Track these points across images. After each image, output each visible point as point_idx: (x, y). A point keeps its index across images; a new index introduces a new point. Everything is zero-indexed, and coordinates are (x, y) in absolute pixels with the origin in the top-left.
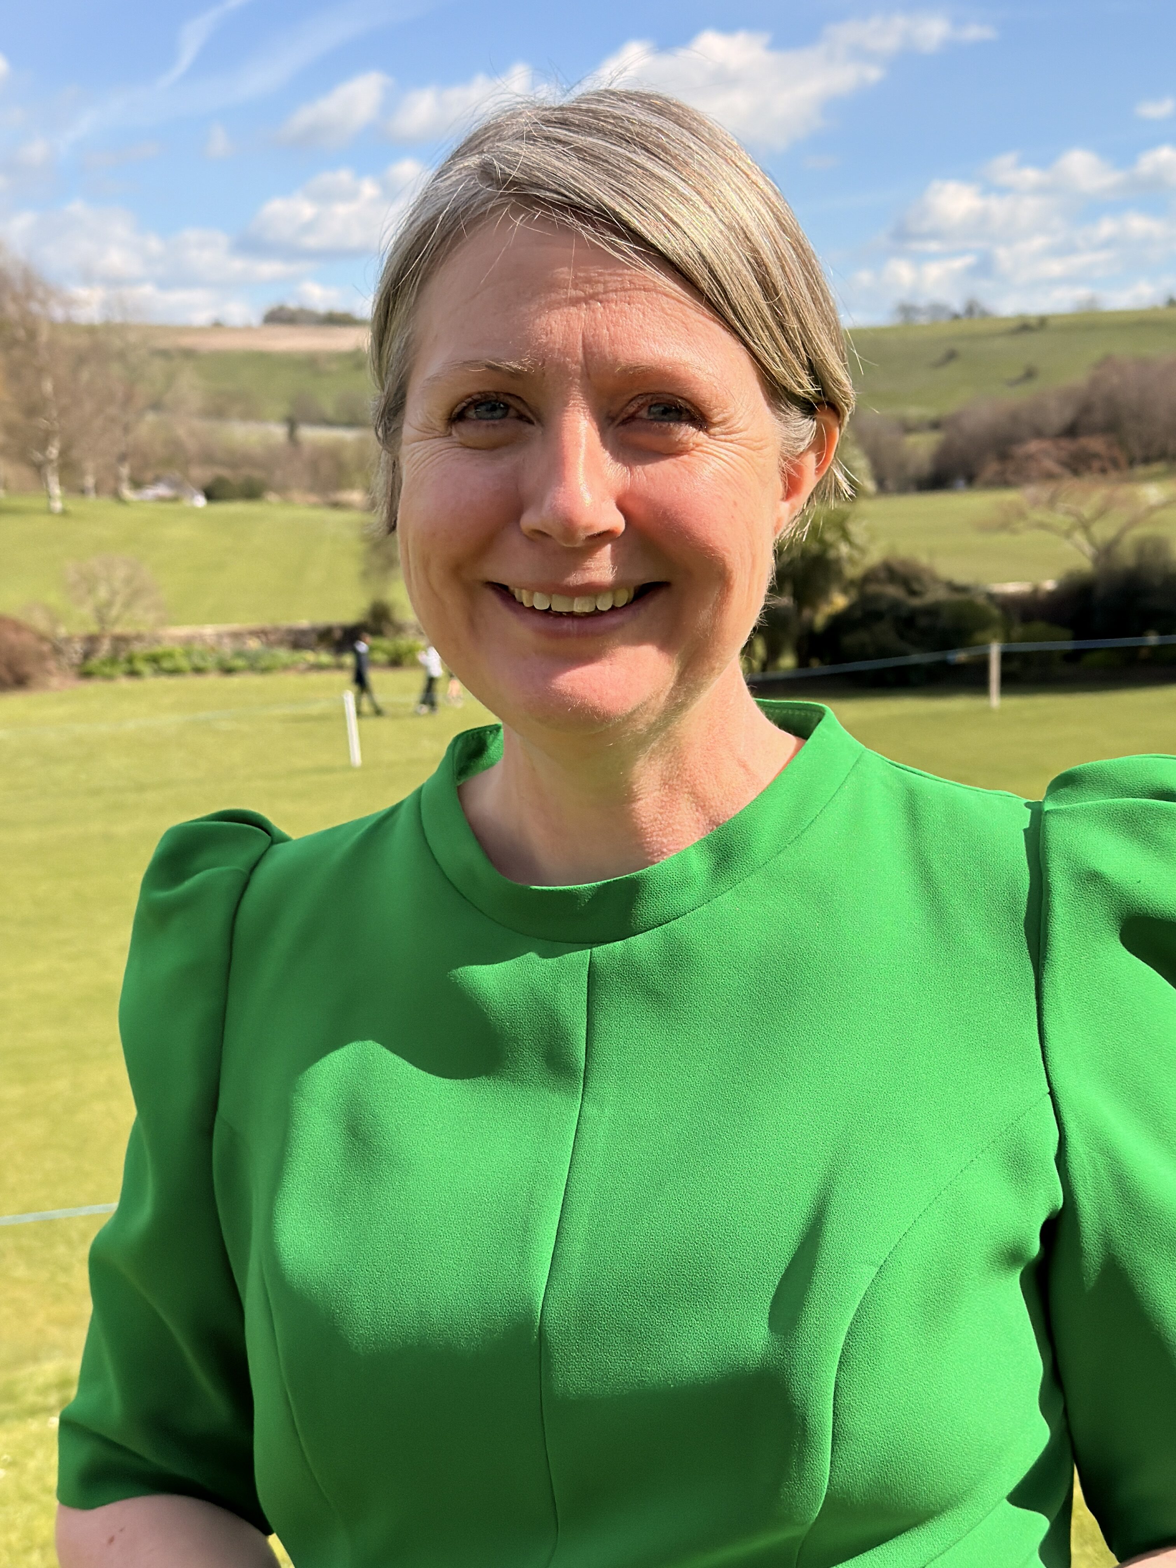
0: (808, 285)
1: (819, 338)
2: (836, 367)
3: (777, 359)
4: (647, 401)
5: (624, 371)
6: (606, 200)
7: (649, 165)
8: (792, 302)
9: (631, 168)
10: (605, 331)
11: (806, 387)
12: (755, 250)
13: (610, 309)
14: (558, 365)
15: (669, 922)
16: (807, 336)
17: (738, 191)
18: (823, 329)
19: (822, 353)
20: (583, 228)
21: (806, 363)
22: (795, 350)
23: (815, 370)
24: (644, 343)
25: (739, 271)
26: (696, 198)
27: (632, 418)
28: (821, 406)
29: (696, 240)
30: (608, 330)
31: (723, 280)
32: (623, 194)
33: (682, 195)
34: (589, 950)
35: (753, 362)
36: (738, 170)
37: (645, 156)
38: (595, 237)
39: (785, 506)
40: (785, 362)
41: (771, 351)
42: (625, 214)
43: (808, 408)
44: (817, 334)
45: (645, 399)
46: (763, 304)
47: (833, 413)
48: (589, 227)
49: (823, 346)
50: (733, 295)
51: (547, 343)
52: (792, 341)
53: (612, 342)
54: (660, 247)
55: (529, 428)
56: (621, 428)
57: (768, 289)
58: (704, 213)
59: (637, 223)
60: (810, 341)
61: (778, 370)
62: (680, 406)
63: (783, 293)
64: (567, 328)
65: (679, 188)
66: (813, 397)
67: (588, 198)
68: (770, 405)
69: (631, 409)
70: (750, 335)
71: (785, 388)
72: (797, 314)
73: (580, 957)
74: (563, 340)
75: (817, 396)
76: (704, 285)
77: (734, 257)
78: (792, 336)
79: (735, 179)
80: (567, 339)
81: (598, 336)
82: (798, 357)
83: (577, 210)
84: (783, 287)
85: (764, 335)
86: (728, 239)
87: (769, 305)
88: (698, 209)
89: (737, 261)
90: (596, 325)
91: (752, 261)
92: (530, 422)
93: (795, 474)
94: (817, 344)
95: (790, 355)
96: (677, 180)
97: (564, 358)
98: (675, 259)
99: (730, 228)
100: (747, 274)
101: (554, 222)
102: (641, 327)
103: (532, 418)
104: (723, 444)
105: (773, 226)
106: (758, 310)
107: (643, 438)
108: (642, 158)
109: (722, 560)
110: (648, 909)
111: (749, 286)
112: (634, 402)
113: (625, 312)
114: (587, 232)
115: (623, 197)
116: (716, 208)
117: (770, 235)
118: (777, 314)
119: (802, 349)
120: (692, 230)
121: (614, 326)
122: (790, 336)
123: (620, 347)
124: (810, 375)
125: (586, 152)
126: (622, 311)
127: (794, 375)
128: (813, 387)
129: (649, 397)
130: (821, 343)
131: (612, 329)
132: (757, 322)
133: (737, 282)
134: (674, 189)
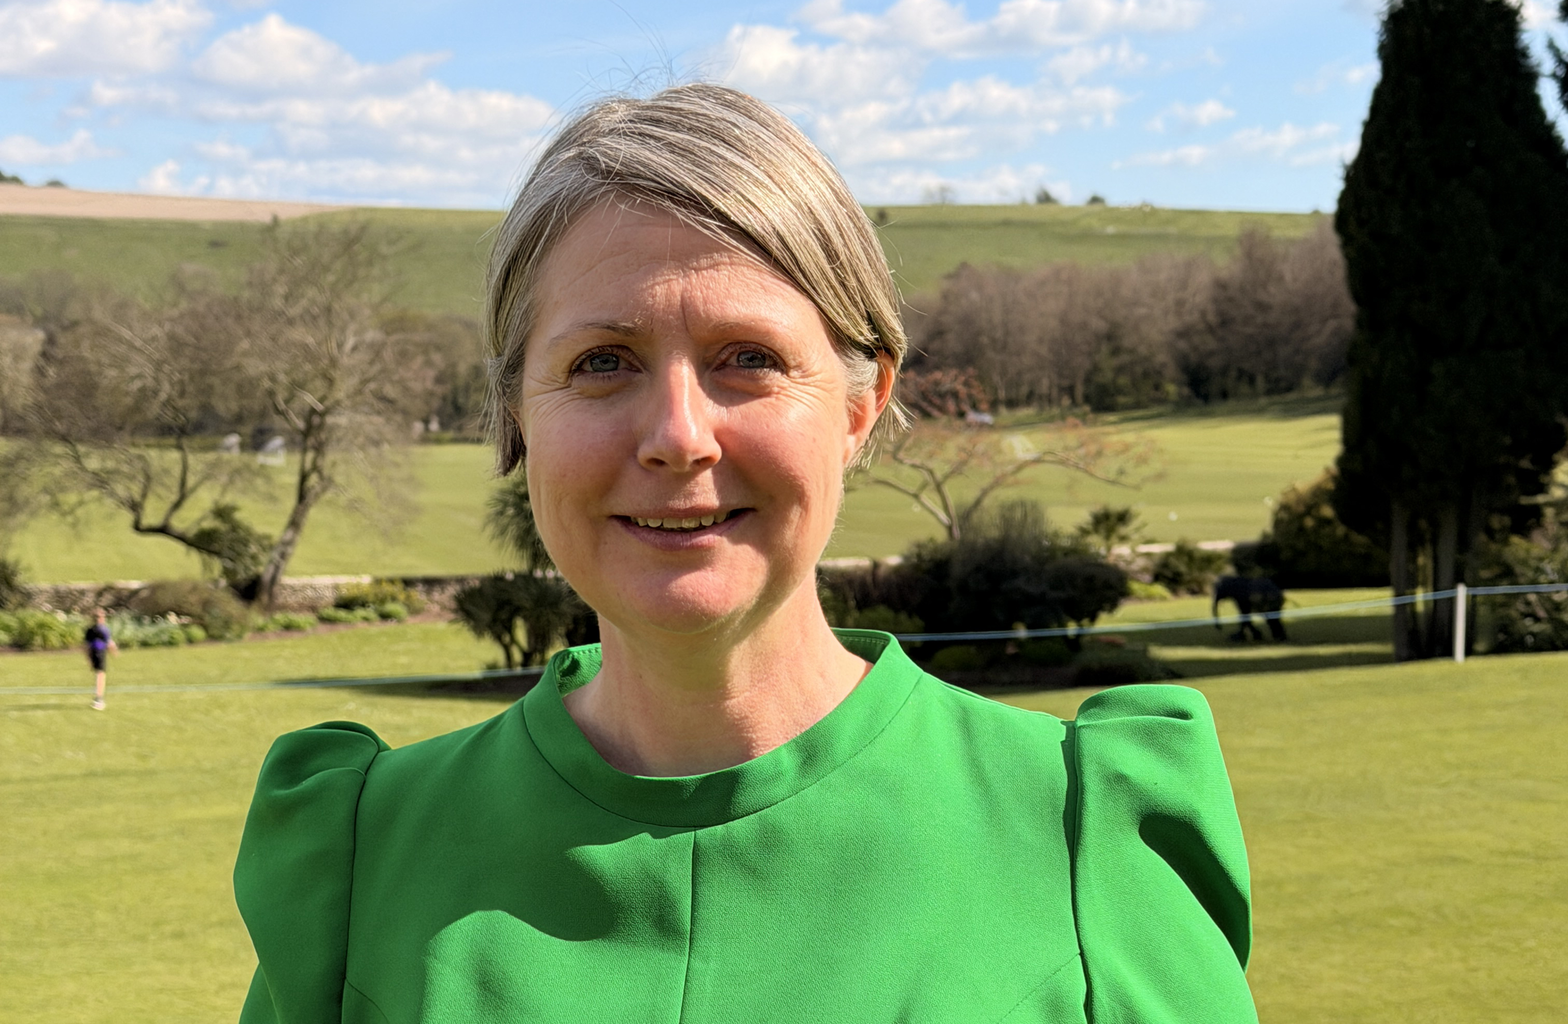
0: (865, 249)
1: (875, 294)
2: (891, 318)
3: (841, 313)
4: (736, 350)
5: (716, 327)
6: (695, 186)
7: (729, 155)
8: (851, 265)
9: (714, 159)
10: (699, 294)
11: (866, 335)
12: (817, 222)
13: (703, 276)
14: (663, 322)
15: (763, 809)
16: (865, 292)
17: (801, 173)
18: (878, 286)
19: (878, 306)
20: (677, 209)
21: (865, 314)
22: (855, 304)
23: (873, 321)
24: (730, 303)
25: (807, 242)
26: (767, 181)
27: (723, 365)
28: (880, 351)
29: (770, 217)
30: (702, 292)
31: (794, 251)
32: (707, 180)
33: (757, 180)
34: (693, 833)
35: (820, 315)
36: (800, 154)
37: (724, 147)
38: (687, 217)
39: (852, 439)
40: (848, 316)
41: (836, 307)
42: (711, 197)
43: (870, 353)
44: (873, 291)
45: (734, 348)
46: (827, 268)
47: (890, 358)
48: (683, 210)
49: (879, 301)
50: (802, 259)
51: (653, 305)
52: (853, 297)
53: (705, 303)
54: (741, 224)
55: (639, 376)
56: (716, 373)
57: (832, 255)
58: (775, 194)
59: (720, 204)
60: (868, 297)
61: (842, 322)
62: (764, 353)
63: (843, 257)
64: (669, 292)
65: (754, 173)
66: (873, 343)
67: (680, 186)
68: (836, 351)
69: (723, 357)
70: (818, 294)
71: (850, 338)
72: (855, 274)
73: (686, 838)
74: (666, 301)
75: (876, 343)
76: (776, 252)
77: (802, 230)
78: (853, 293)
79: (799, 163)
80: (669, 301)
81: (694, 297)
82: (859, 310)
83: (671, 195)
84: (843, 253)
85: (830, 293)
86: (796, 214)
87: (833, 269)
88: (770, 191)
89: (805, 233)
90: (692, 288)
91: (817, 232)
92: (639, 371)
93: (859, 412)
94: (873, 299)
95: (852, 309)
96: (752, 166)
97: (668, 315)
98: (754, 234)
99: (799, 206)
100: (814, 244)
101: (653, 206)
102: (727, 289)
103: (640, 367)
104: (799, 386)
105: (832, 201)
106: (823, 273)
107: (736, 381)
108: (721, 150)
109: (802, 487)
110: (745, 798)
111: (816, 254)
112: (725, 350)
113: (714, 278)
114: (681, 214)
115: (710, 184)
116: (784, 189)
117: (829, 209)
118: (840, 276)
119: (861, 304)
120: (766, 209)
121: (706, 289)
122: (851, 293)
123: (712, 307)
124: (868, 325)
125: (675, 145)
126: (712, 277)
127: (856, 325)
128: (872, 335)
129: (738, 347)
130: (877, 298)
131: (705, 291)
132: (824, 283)
133: (805, 251)
134: (749, 174)
